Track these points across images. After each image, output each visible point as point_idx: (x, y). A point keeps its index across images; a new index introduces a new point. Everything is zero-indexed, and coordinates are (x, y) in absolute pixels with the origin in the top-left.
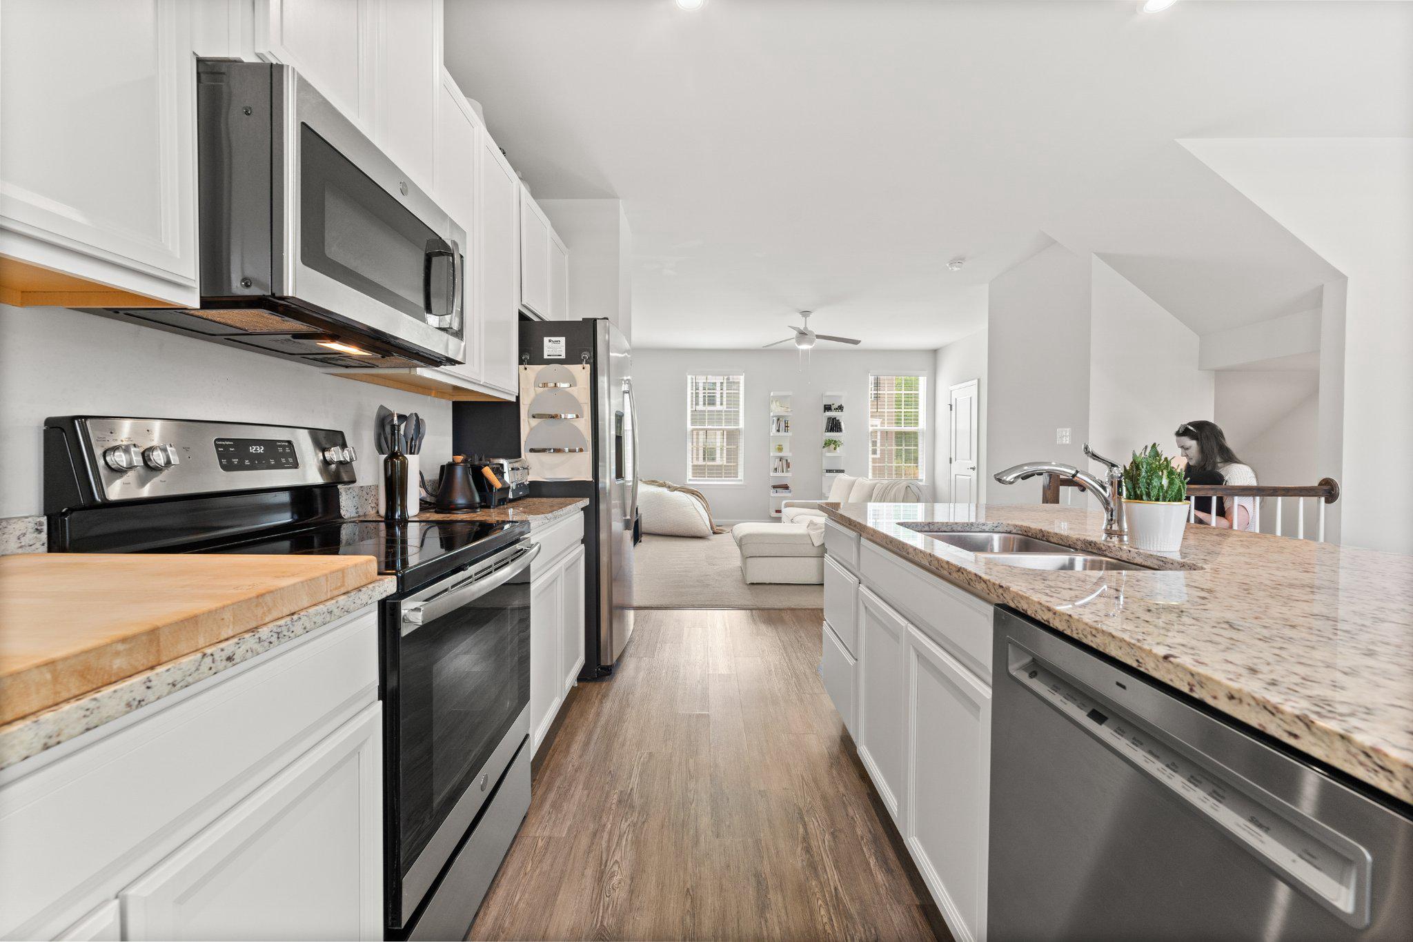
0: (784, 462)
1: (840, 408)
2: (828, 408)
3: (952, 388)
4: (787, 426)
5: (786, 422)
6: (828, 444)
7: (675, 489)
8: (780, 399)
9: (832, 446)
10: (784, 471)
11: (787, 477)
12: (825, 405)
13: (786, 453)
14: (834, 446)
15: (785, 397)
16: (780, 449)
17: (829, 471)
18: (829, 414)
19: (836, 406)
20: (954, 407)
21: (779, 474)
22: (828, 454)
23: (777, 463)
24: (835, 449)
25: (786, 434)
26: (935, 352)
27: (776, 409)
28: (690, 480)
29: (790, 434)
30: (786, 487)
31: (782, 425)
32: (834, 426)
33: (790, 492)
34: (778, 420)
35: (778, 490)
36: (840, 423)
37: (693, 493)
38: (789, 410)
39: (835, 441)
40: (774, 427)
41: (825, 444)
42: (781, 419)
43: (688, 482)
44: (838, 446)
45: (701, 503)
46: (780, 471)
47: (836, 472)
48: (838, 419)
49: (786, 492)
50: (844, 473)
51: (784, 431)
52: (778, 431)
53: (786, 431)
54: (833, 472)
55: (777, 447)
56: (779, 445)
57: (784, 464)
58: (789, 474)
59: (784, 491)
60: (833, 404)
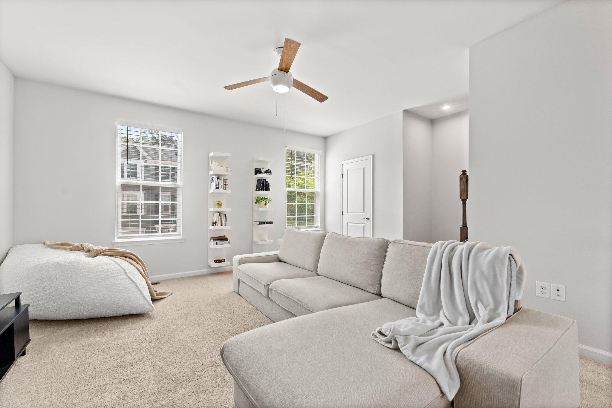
0: (223, 216)
1: (268, 172)
2: (258, 171)
3: (342, 163)
4: (226, 185)
5: (225, 181)
6: (259, 200)
7: (98, 253)
8: (219, 160)
10: (223, 224)
11: (225, 230)
12: (256, 169)
13: (224, 208)
14: (264, 202)
15: (224, 158)
16: (220, 205)
17: (261, 223)
18: (260, 176)
19: (265, 170)
20: (345, 176)
21: (218, 228)
22: (260, 209)
23: (216, 217)
24: (265, 204)
25: (225, 191)
26: (325, 138)
27: (215, 168)
28: (119, 238)
29: (228, 191)
30: (224, 239)
31: (221, 183)
32: (263, 185)
33: (229, 243)
34: (218, 178)
35: (218, 242)
36: (268, 184)
37: (124, 255)
38: (229, 170)
39: (265, 199)
40: (214, 185)
41: (257, 201)
42: (220, 178)
43: (117, 240)
44: (267, 202)
45: (137, 268)
46: (219, 225)
47: (266, 224)
48: (266, 180)
49: (225, 244)
50: (272, 224)
51: (223, 188)
52: (218, 188)
53: (225, 188)
54: (265, 224)
55: (217, 202)
56: (219, 201)
57: (223, 218)
58: (228, 227)
59: (223, 242)
60: (263, 168)
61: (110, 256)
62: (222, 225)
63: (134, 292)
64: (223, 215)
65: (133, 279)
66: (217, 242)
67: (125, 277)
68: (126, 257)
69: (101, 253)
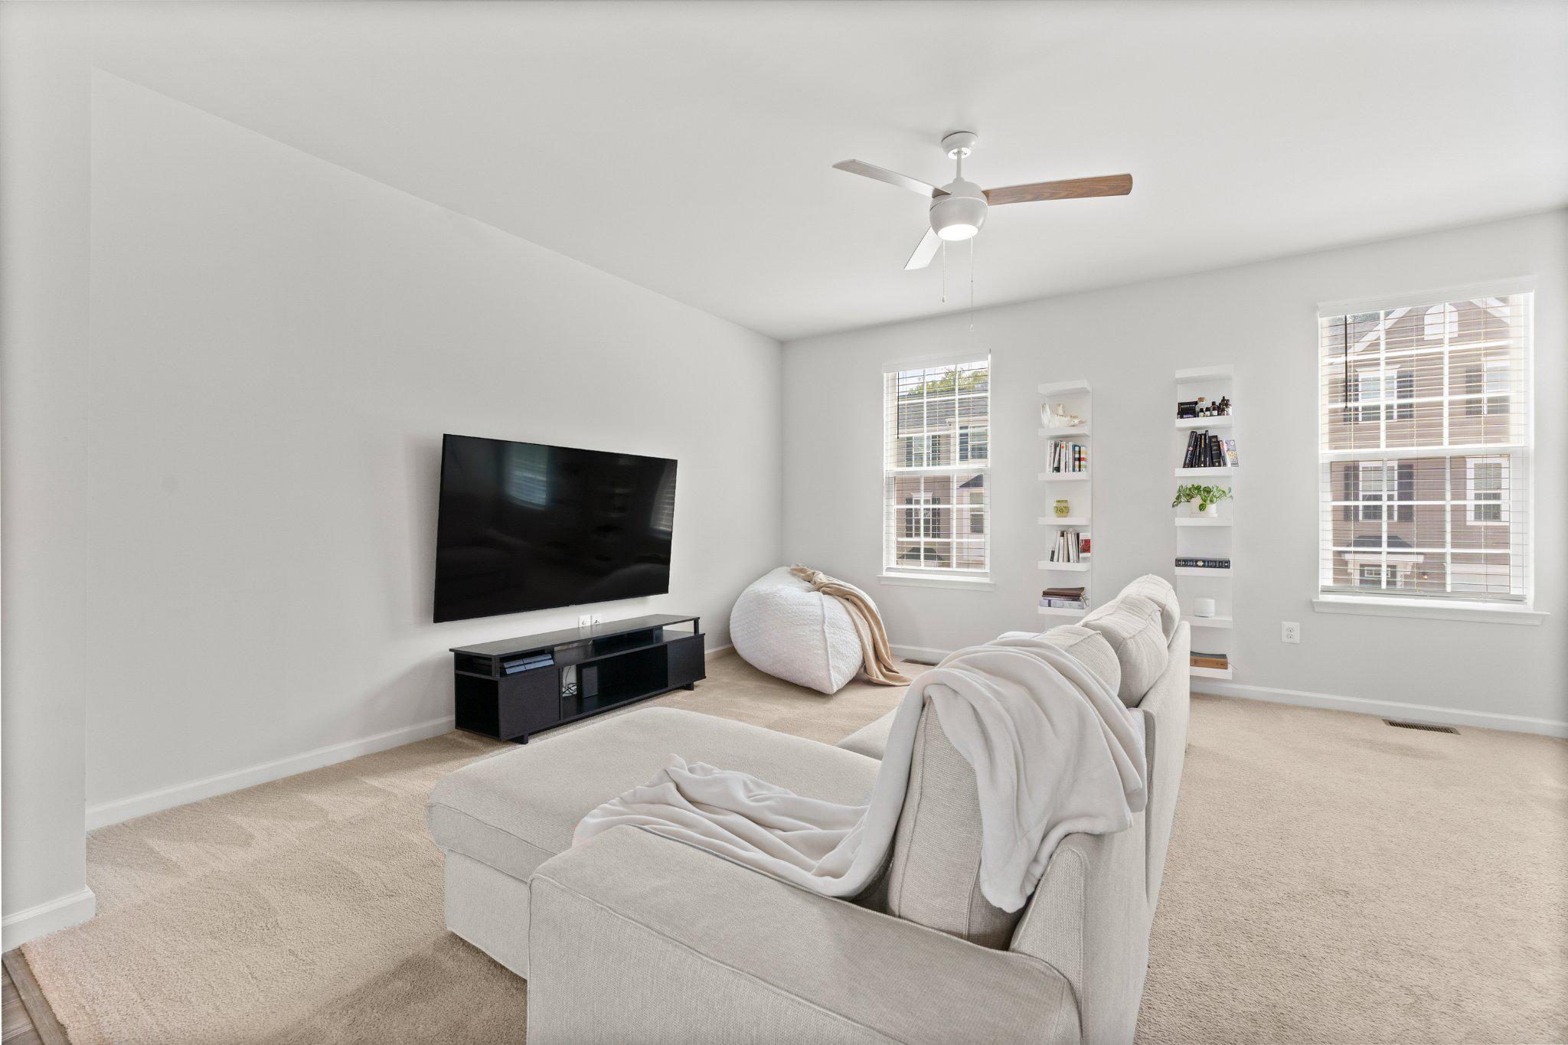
0: (1071, 539)
1: (1221, 407)
2: (1187, 410)
4: (1080, 459)
5: (1077, 450)
6: (1187, 494)
8: (1062, 401)
9: (1197, 501)
10: (1072, 558)
11: (1075, 571)
12: (1180, 404)
13: (1077, 519)
14: (1201, 501)
15: (1081, 393)
16: (1062, 509)
17: (1184, 562)
18: (1190, 422)
19: (1207, 404)
21: (1061, 565)
22: (1186, 522)
23: (1055, 541)
24: (1202, 507)
25: (1077, 475)
27: (1055, 423)
28: (889, 569)
29: (1082, 475)
30: (1074, 595)
31: (1067, 455)
32: (1205, 451)
34: (1056, 446)
35: (1054, 600)
36: (1218, 444)
38: (1076, 421)
39: (1206, 489)
40: (1048, 462)
41: (1181, 496)
42: (1064, 444)
43: (885, 574)
44: (1208, 502)
45: (853, 620)
46: (1061, 559)
47: (1204, 566)
48: (1211, 433)
49: (1071, 607)
50: (1228, 567)
51: (1071, 469)
52: (1058, 469)
53: (1077, 469)
54: (1197, 566)
55: (1055, 504)
56: (1058, 501)
57: (1070, 543)
58: (1081, 567)
59: (1067, 603)
60: (1201, 399)
61: (829, 594)
62: (1069, 561)
63: (818, 654)
64: (1069, 536)
65: (827, 635)
66: (1050, 601)
67: (818, 628)
68: (848, 600)
69: (822, 587)
